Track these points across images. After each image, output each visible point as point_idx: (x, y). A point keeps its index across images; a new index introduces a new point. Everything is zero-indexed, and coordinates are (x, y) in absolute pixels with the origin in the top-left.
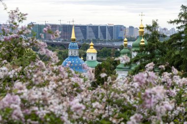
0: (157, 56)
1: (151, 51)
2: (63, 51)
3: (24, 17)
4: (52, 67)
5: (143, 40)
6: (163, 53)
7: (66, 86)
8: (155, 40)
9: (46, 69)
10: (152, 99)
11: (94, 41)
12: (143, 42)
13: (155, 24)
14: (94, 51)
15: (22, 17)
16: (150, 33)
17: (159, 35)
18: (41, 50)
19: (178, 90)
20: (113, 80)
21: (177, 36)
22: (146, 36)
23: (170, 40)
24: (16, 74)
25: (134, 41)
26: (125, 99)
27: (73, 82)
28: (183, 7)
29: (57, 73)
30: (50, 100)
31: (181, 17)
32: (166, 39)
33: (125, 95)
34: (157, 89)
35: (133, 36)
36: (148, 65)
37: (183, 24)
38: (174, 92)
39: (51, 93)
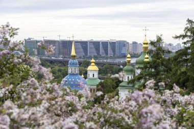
0: (162, 73)
1: (155, 68)
2: (62, 68)
3: (15, 32)
4: (45, 85)
5: (147, 56)
6: (169, 70)
7: (60, 105)
8: (159, 56)
9: (39, 87)
10: (148, 118)
11: (95, 58)
12: (147, 58)
13: (159, 40)
14: (96, 68)
15: (13, 32)
16: (154, 49)
17: (163, 51)
18: (34, 67)
19: (180, 108)
20: (110, 98)
21: (183, 52)
22: (150, 52)
23: (175, 56)
24: (7, 92)
25: (138, 57)
26: (123, 119)
27: (68, 101)
28: (190, 21)
29: (51, 91)
30: (43, 120)
31: (187, 32)
32: (171, 55)
33: (123, 114)
34: (154, 107)
35: (136, 52)
36: (148, 83)
37: (189, 40)
38: (175, 110)
39: (43, 113)
